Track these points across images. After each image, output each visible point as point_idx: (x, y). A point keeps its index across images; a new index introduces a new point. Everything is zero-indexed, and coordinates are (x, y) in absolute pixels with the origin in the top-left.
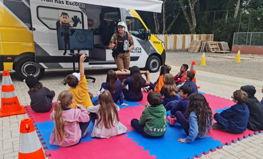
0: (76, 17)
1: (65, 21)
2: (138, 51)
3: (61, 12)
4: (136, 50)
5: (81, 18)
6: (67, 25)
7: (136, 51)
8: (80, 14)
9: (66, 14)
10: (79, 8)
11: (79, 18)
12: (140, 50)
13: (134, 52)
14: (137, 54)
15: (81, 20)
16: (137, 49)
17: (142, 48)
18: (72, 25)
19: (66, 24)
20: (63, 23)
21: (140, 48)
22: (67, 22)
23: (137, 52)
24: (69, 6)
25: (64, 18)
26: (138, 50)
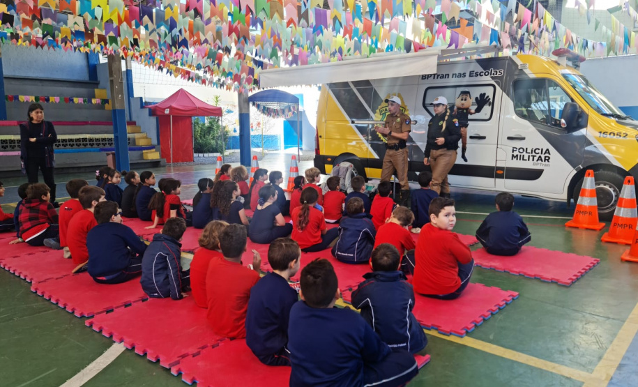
0: (483, 95)
1: (463, 104)
2: (540, 157)
3: (459, 90)
4: (534, 154)
5: (491, 97)
6: (465, 111)
7: (534, 156)
8: (492, 88)
9: (467, 93)
10: (491, 79)
11: (488, 97)
12: (547, 155)
13: (526, 157)
14: (534, 164)
15: (491, 101)
16: (537, 151)
17: (552, 150)
18: (473, 111)
19: (464, 109)
20: (459, 108)
21: (548, 150)
22: (465, 106)
23: (536, 158)
24: (474, 78)
25: (462, 100)
26: (540, 155)
